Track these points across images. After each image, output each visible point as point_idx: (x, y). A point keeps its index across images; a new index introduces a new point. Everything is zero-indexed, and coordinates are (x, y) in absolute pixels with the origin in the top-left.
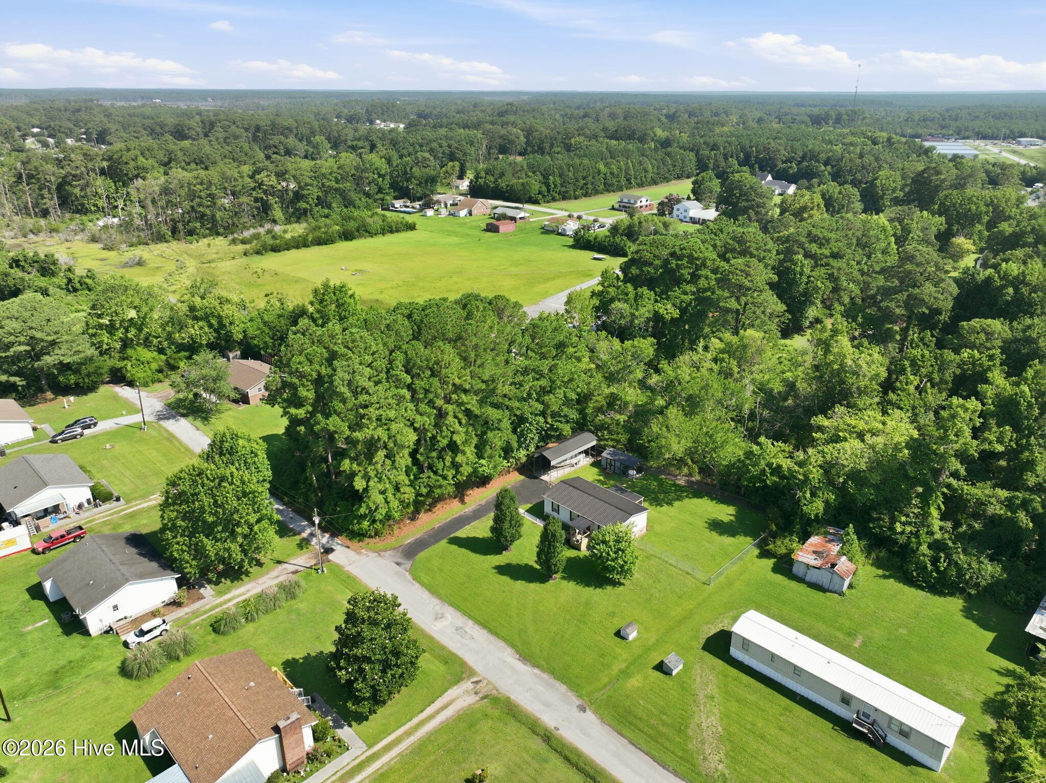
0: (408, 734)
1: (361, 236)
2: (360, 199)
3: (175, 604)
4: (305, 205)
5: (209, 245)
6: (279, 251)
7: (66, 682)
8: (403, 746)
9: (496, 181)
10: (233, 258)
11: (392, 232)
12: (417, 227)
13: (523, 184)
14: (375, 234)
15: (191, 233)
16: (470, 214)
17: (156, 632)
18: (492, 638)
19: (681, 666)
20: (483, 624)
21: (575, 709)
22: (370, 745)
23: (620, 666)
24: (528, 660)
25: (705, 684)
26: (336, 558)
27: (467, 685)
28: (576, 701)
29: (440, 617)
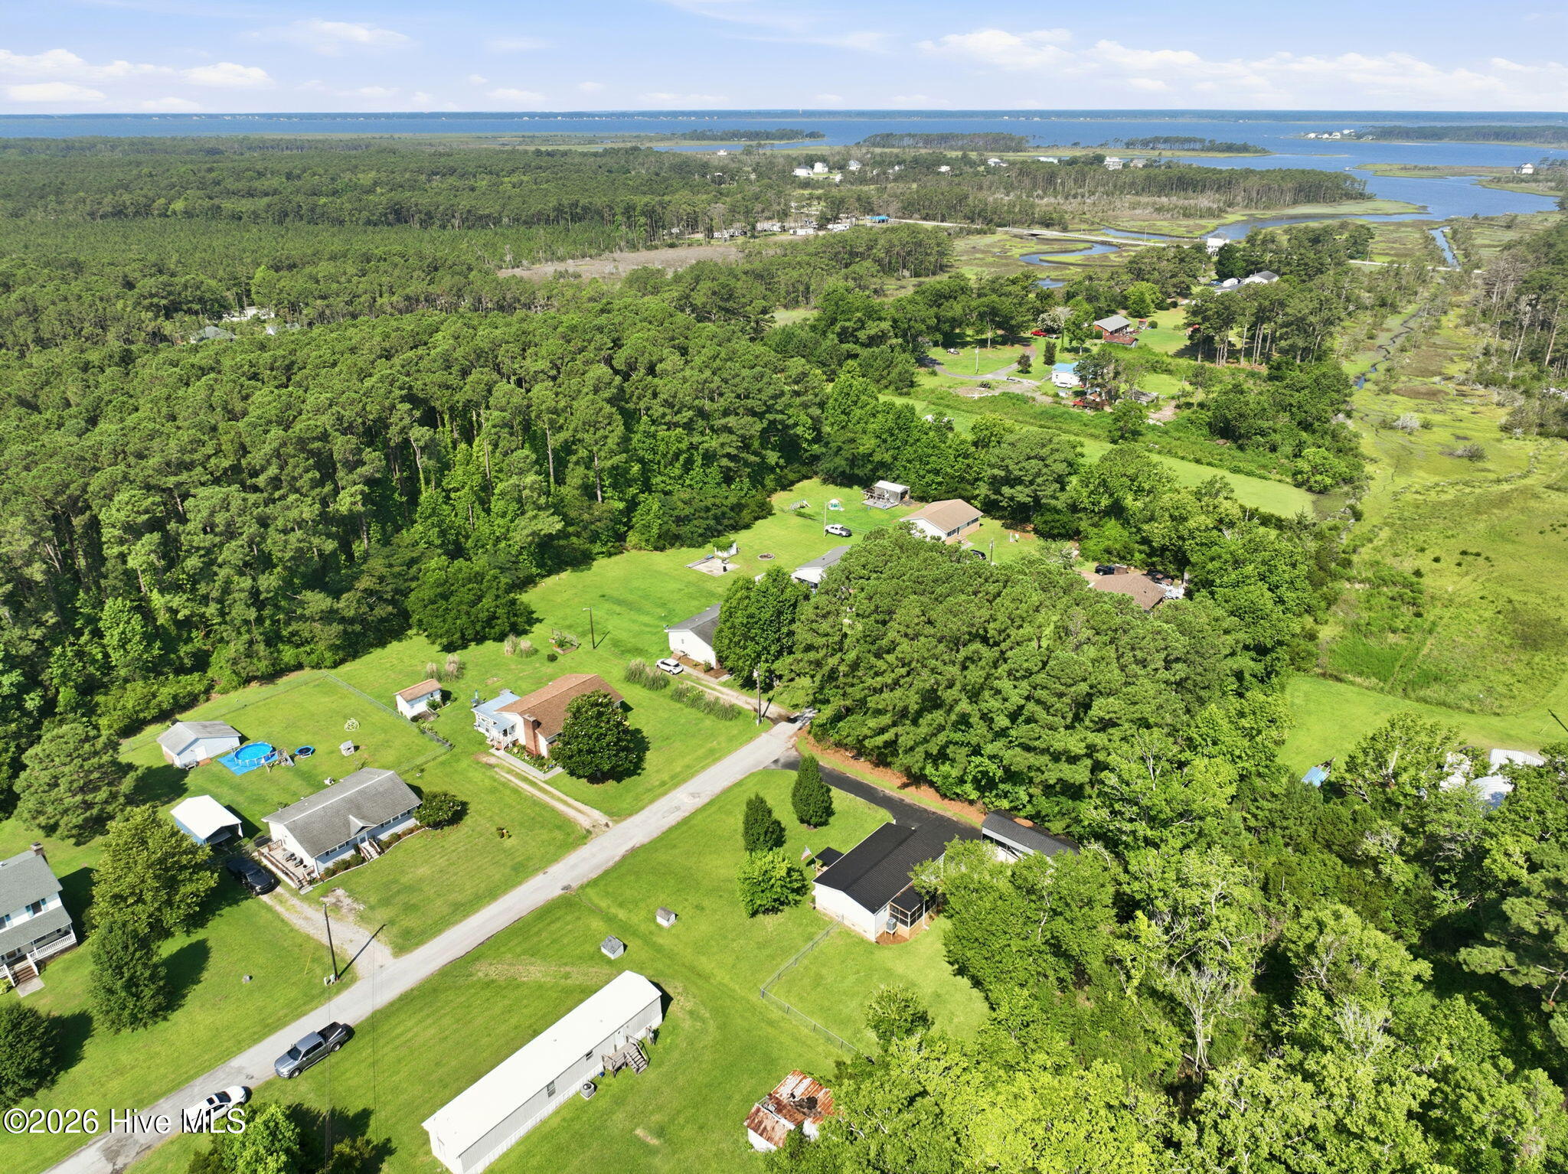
3: (709, 669)
8: (542, 796)
17: (668, 668)
18: (665, 829)
19: (612, 957)
20: (685, 821)
21: (565, 884)
22: (545, 782)
23: (622, 914)
24: (634, 852)
25: (586, 974)
26: (784, 726)
27: (603, 819)
28: (574, 885)
29: (693, 795)
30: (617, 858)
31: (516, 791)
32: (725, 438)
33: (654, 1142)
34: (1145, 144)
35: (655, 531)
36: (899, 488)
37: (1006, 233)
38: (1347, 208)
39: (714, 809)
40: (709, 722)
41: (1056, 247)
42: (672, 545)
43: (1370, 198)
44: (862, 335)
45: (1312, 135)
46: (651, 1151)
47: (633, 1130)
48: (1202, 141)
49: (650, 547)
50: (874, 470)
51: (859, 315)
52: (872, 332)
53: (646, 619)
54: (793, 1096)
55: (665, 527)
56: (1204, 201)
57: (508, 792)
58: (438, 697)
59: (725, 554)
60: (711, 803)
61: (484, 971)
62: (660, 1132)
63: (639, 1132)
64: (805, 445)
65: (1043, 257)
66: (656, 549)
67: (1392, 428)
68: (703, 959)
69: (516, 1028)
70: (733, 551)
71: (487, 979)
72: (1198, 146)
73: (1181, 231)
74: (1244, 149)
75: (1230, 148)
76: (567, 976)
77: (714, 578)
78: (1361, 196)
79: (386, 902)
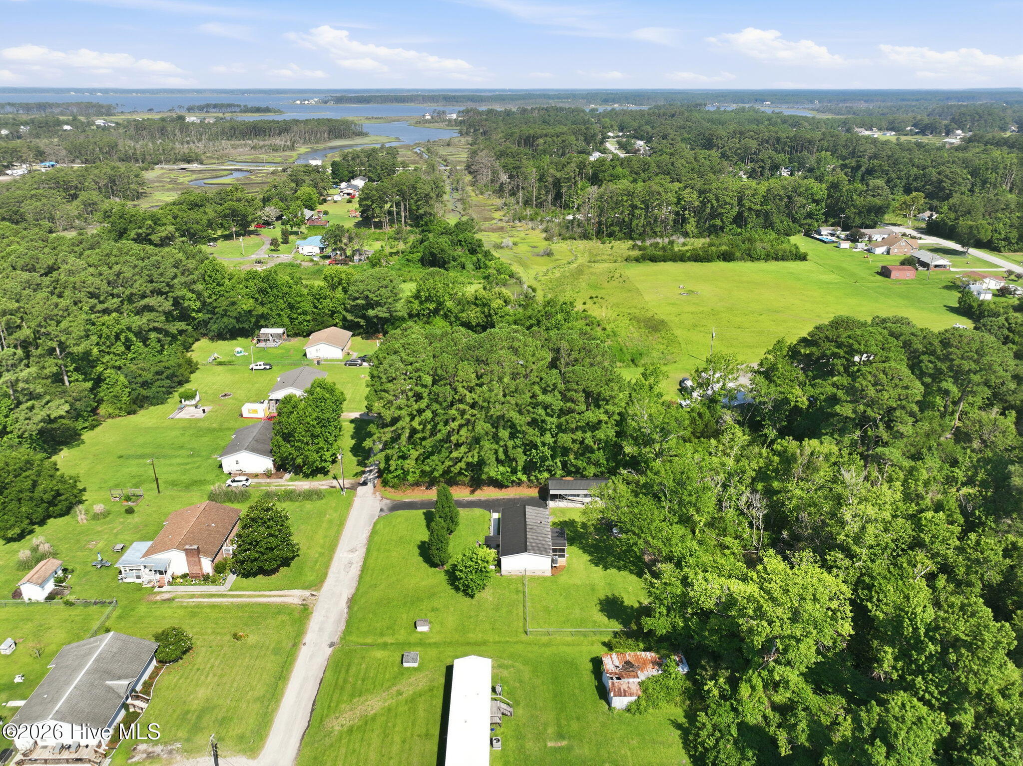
0: (249, 596)
1: (742, 259)
2: (782, 222)
3: (268, 475)
4: (718, 222)
5: (612, 247)
6: (656, 262)
7: (191, 488)
8: (239, 600)
9: (957, 219)
10: (615, 261)
11: (777, 259)
12: (808, 257)
13: (971, 227)
14: (759, 259)
15: (611, 235)
16: (888, 253)
17: (241, 484)
18: (356, 578)
19: (416, 665)
20: (364, 568)
21: (329, 642)
22: (231, 590)
23: (389, 640)
24: (352, 602)
25: (411, 685)
26: (361, 490)
27: (307, 593)
28: (336, 639)
29: (352, 551)
30: (346, 610)
31: (213, 606)
32: (147, 316)
33: (564, 743)
34: (201, 108)
35: (125, 398)
36: (280, 331)
37: (162, 169)
38: (358, 141)
39: (375, 554)
40: (308, 505)
41: (208, 175)
42: (141, 407)
43: (366, 135)
44: (155, 238)
45: (298, 102)
46: (569, 749)
47: (546, 746)
48: (239, 106)
49: (123, 413)
50: (257, 322)
51: (149, 222)
52: (163, 235)
53: (178, 460)
54: (617, 667)
55: (134, 394)
56: (278, 141)
57: (208, 610)
58: (60, 573)
59: (193, 402)
60: (368, 551)
61: (337, 724)
62: (560, 736)
63: (549, 744)
64: (194, 315)
65: (206, 181)
66: (129, 413)
67: (502, 248)
68: (471, 635)
69: (404, 742)
70: (197, 398)
71: (345, 729)
72: (237, 109)
73: (278, 160)
74: (267, 110)
75: (258, 110)
76: (399, 693)
77: (199, 420)
78: (361, 134)
79: (196, 729)
